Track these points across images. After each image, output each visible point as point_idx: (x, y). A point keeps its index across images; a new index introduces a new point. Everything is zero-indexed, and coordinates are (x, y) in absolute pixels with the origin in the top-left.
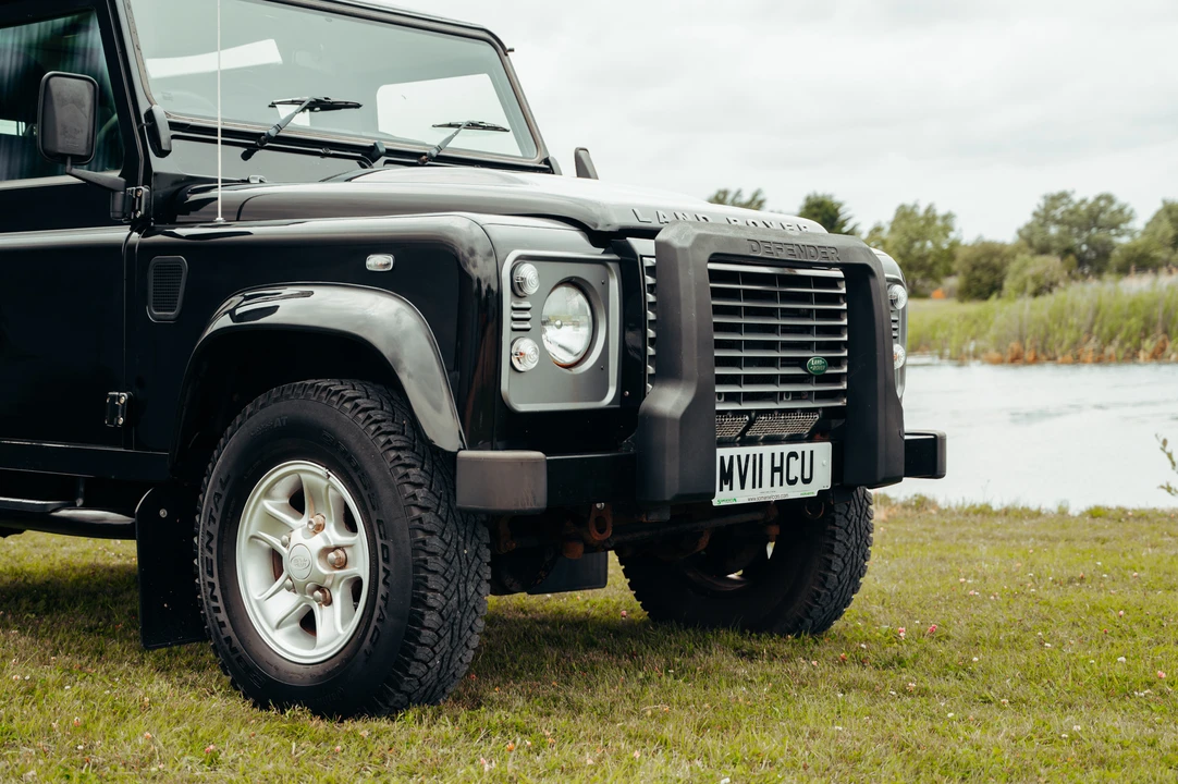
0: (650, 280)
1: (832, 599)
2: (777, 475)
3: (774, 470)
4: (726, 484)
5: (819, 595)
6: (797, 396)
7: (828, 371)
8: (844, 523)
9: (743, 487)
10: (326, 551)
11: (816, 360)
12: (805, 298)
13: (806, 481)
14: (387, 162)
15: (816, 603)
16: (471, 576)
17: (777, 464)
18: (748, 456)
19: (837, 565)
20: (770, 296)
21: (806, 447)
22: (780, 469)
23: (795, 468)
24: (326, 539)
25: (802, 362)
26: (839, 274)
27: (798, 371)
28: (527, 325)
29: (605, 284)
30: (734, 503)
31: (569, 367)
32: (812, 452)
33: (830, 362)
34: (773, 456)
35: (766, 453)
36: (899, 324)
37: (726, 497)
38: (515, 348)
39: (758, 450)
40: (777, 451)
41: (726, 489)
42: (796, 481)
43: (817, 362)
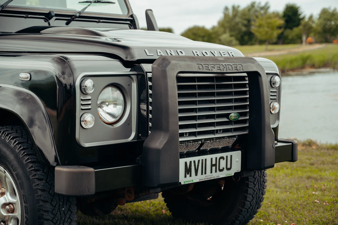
0: (150, 84)
1: (248, 212)
2: (214, 168)
3: (212, 165)
4: (188, 174)
5: (242, 211)
6: (225, 131)
7: (240, 119)
8: (253, 180)
9: (196, 174)
10: (4, 205)
11: (233, 114)
12: (229, 86)
13: (228, 169)
14: (56, 19)
15: (241, 214)
16: (66, 220)
17: (214, 163)
18: (199, 161)
19: (249, 198)
20: (211, 87)
21: (229, 154)
22: (215, 165)
23: (223, 164)
24: (5, 199)
25: (227, 116)
26: (245, 74)
27: (225, 120)
28: (90, 107)
29: (130, 85)
30: (192, 182)
31: (112, 124)
32: (231, 156)
33: (241, 114)
34: (212, 159)
35: (208, 158)
36: (277, 93)
37: (188, 180)
38: (82, 119)
39: (204, 157)
40: (214, 157)
41: (188, 176)
42: (223, 169)
43: (235, 115)
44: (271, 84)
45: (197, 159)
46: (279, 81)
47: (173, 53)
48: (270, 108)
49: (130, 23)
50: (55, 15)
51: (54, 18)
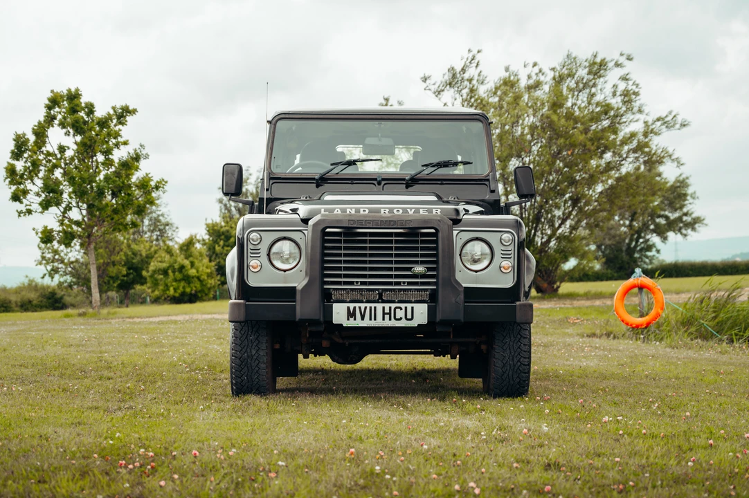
3: (384, 314)
4: (351, 317)
6: (410, 283)
7: (429, 273)
9: (363, 320)
11: (417, 269)
13: (408, 320)
14: (385, 184)
16: (253, 347)
17: (387, 311)
18: (366, 308)
21: (409, 305)
22: (390, 314)
23: (400, 314)
25: (409, 269)
26: (432, 231)
28: (259, 255)
30: (357, 325)
31: (285, 271)
32: (412, 308)
33: (429, 269)
34: (384, 308)
35: (379, 306)
36: (512, 252)
37: (351, 323)
38: (251, 264)
39: (373, 305)
40: (387, 306)
41: (352, 320)
42: (401, 319)
43: (419, 269)
44: (501, 241)
45: (363, 305)
46: (507, 239)
47: (353, 212)
48: (500, 267)
49: (487, 183)
50: (383, 179)
51: (383, 183)
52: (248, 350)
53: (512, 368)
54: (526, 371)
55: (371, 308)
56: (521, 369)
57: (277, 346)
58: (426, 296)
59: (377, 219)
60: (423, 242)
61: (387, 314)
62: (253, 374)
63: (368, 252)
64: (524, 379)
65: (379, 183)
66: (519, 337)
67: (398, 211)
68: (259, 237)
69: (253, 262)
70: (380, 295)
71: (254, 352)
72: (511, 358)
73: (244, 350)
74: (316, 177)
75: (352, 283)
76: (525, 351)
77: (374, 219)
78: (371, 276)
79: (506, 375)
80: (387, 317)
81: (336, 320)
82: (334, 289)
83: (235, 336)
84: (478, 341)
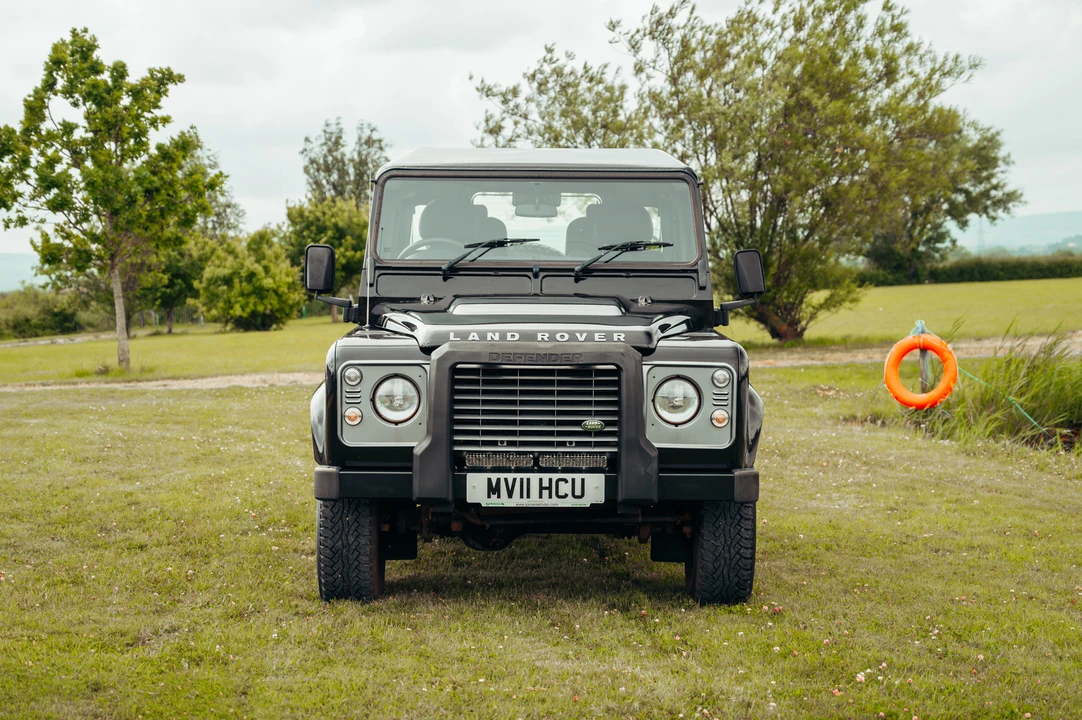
2: (546, 491)
3: (541, 488)
4: (494, 494)
7: (607, 429)
9: (510, 497)
11: (591, 421)
12: (585, 384)
13: (576, 497)
14: (545, 276)
16: (351, 532)
17: (545, 484)
18: (515, 480)
20: (548, 383)
21: (577, 476)
22: (549, 488)
23: (565, 488)
25: (578, 423)
26: (613, 367)
27: (575, 428)
28: (357, 401)
29: (422, 377)
30: (502, 505)
31: (396, 423)
32: (583, 480)
33: (607, 423)
34: (541, 480)
35: (535, 477)
36: (729, 396)
37: (494, 502)
38: (347, 413)
39: (525, 476)
40: (546, 477)
41: (494, 497)
42: (566, 496)
43: (593, 423)
44: (713, 382)
45: (510, 476)
46: (722, 378)
47: (497, 338)
48: (711, 419)
49: (694, 275)
50: (542, 270)
51: (542, 274)
52: (344, 537)
53: (728, 562)
54: (749, 567)
55: (522, 480)
56: (740, 564)
57: (386, 528)
58: (603, 462)
59: (532, 351)
60: (598, 383)
61: (546, 488)
62: (351, 570)
63: (518, 398)
64: (745, 578)
65: (536, 276)
66: (738, 517)
67: (562, 336)
68: (358, 373)
69: (351, 412)
70: (536, 461)
71: (351, 539)
72: (726, 548)
73: (337, 536)
74: (444, 267)
75: (494, 443)
76: (746, 539)
77: (526, 351)
78: (523, 433)
79: (718, 573)
80: (546, 493)
81: (471, 498)
82: (468, 452)
83: (324, 516)
84: (679, 522)
